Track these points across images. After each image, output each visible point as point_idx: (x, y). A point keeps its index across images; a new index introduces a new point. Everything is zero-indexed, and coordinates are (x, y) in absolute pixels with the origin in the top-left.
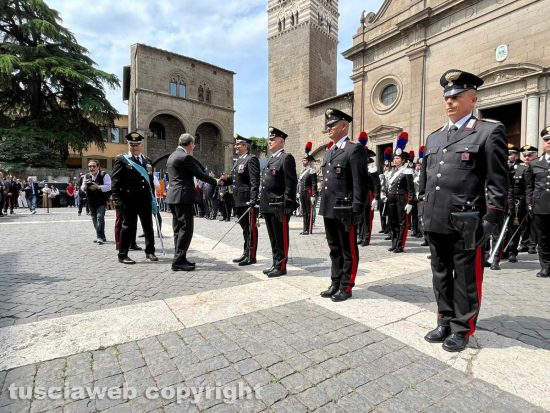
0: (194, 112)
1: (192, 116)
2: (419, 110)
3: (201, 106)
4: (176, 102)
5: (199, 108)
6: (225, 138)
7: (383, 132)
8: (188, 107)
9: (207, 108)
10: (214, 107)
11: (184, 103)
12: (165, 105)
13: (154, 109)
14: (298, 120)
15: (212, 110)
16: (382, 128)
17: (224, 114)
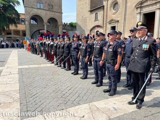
0: (46, 14)
1: (46, 15)
2: (124, 13)
3: (49, 12)
4: (39, 10)
5: (48, 12)
6: (59, 23)
7: (113, 21)
8: (44, 12)
9: (51, 12)
10: (54, 12)
11: (42, 11)
12: (35, 12)
13: (31, 13)
14: (86, 16)
15: (53, 13)
16: (112, 20)
17: (58, 14)
